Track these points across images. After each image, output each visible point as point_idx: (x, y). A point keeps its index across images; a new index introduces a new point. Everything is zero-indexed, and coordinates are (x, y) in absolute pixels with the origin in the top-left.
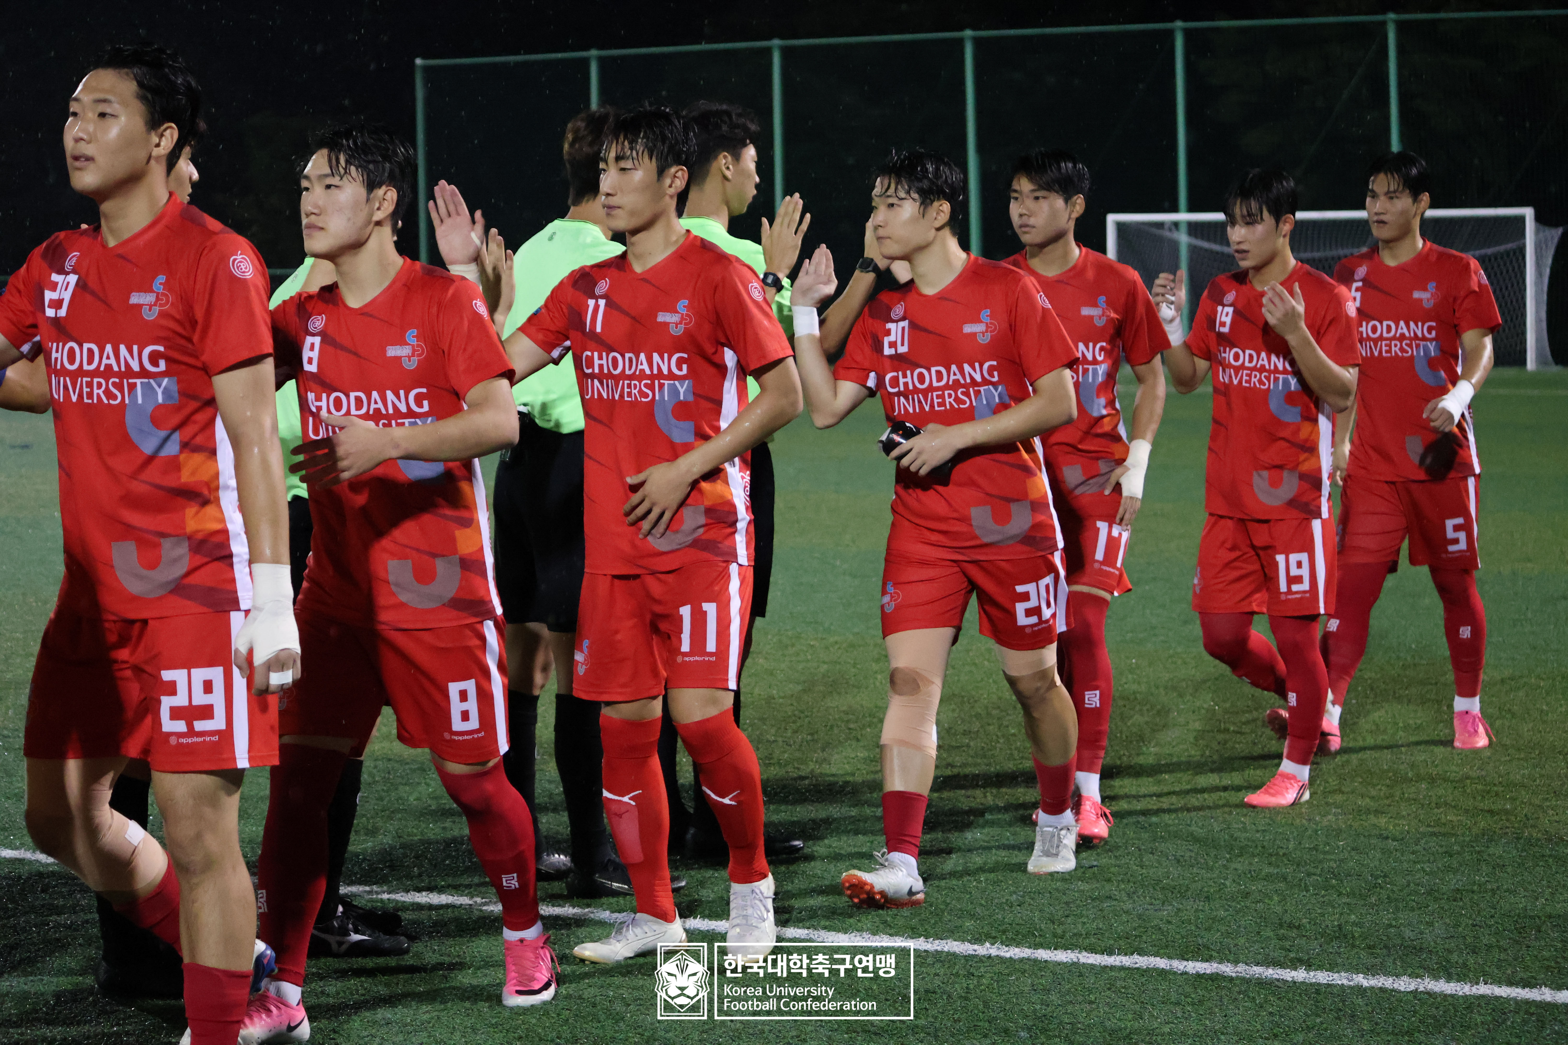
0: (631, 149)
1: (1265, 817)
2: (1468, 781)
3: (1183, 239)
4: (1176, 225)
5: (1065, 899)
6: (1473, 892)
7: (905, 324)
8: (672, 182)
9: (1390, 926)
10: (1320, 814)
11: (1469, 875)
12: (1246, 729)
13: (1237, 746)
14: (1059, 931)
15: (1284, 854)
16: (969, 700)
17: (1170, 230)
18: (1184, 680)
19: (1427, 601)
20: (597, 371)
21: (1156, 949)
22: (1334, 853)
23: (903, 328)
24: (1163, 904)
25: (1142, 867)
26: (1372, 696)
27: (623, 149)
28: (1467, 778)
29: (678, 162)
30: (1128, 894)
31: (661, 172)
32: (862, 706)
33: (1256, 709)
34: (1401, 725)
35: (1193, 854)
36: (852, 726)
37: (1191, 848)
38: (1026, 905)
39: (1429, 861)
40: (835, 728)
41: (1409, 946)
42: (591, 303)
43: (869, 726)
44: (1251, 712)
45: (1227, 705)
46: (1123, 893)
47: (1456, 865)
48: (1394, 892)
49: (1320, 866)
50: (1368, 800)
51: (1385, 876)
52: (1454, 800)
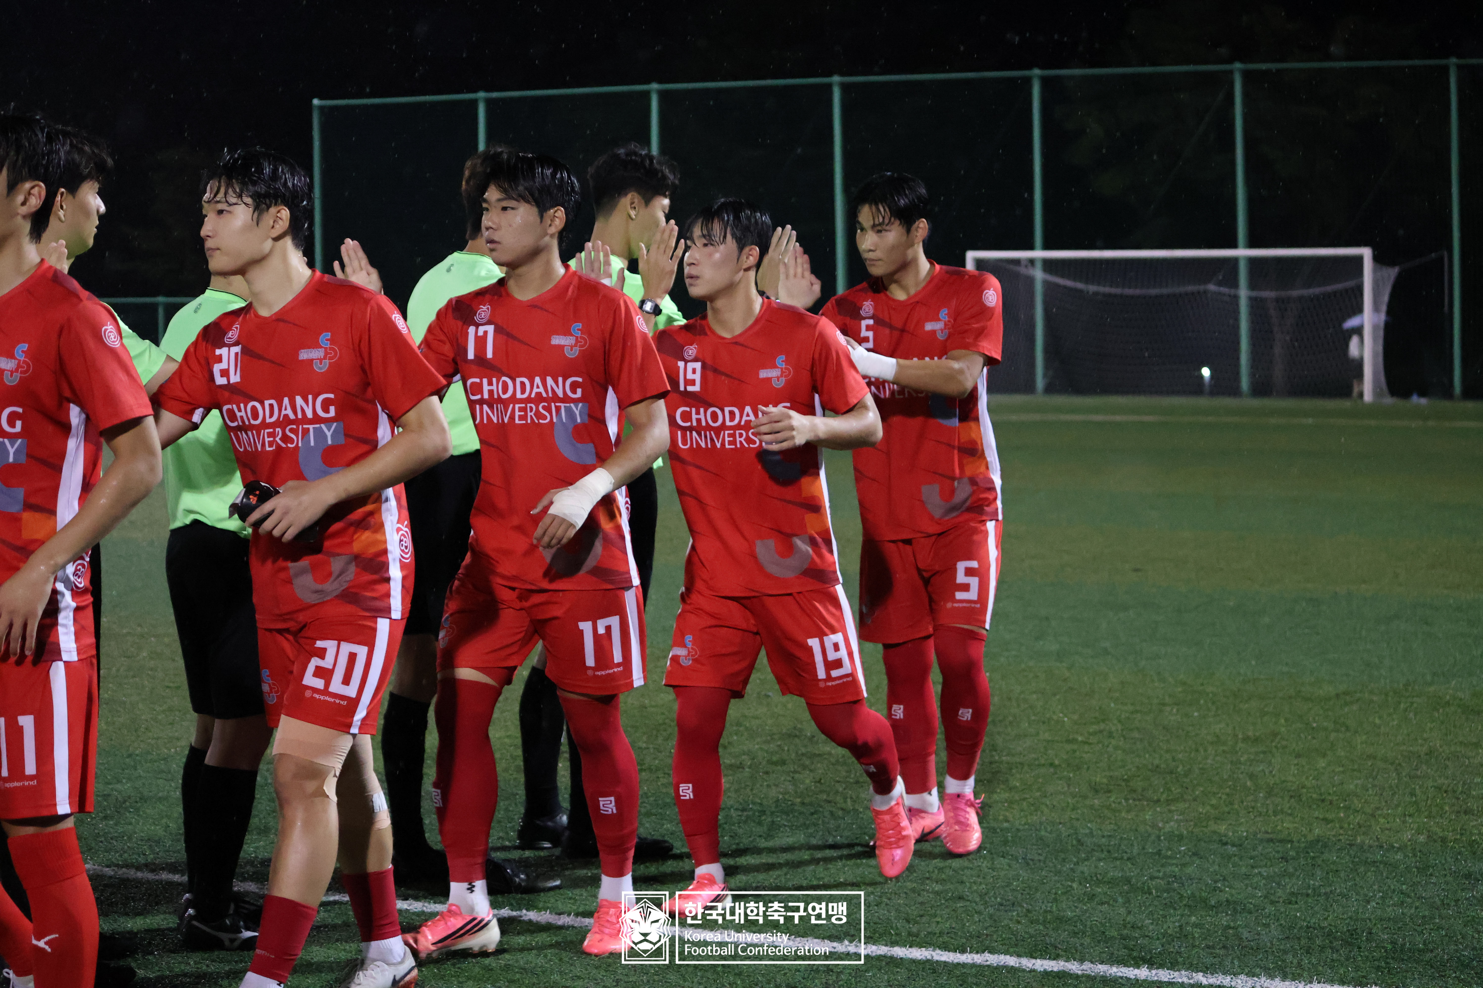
1: (1110, 823)
2: (1305, 790)
3: (1039, 275)
4: (1032, 262)
6: (1308, 895)
7: (237, 349)
9: (1230, 928)
10: (1163, 820)
11: (1304, 879)
12: (1093, 739)
13: (1084, 755)
14: (914, 930)
15: (1129, 859)
17: (1026, 266)
21: (1006, 947)
22: (1176, 858)
23: (237, 354)
24: (1014, 905)
25: (993, 870)
28: (1303, 787)
30: (980, 896)
33: (1103, 721)
34: (1240, 736)
35: (1042, 858)
37: (1040, 851)
38: (883, 905)
39: (1266, 866)
41: (1246, 947)
43: (736, 734)
44: (1098, 723)
45: (1075, 717)
46: (975, 895)
47: (1291, 870)
48: (1232, 895)
49: (1163, 870)
50: (1208, 808)
51: (1224, 879)
52: (1290, 808)
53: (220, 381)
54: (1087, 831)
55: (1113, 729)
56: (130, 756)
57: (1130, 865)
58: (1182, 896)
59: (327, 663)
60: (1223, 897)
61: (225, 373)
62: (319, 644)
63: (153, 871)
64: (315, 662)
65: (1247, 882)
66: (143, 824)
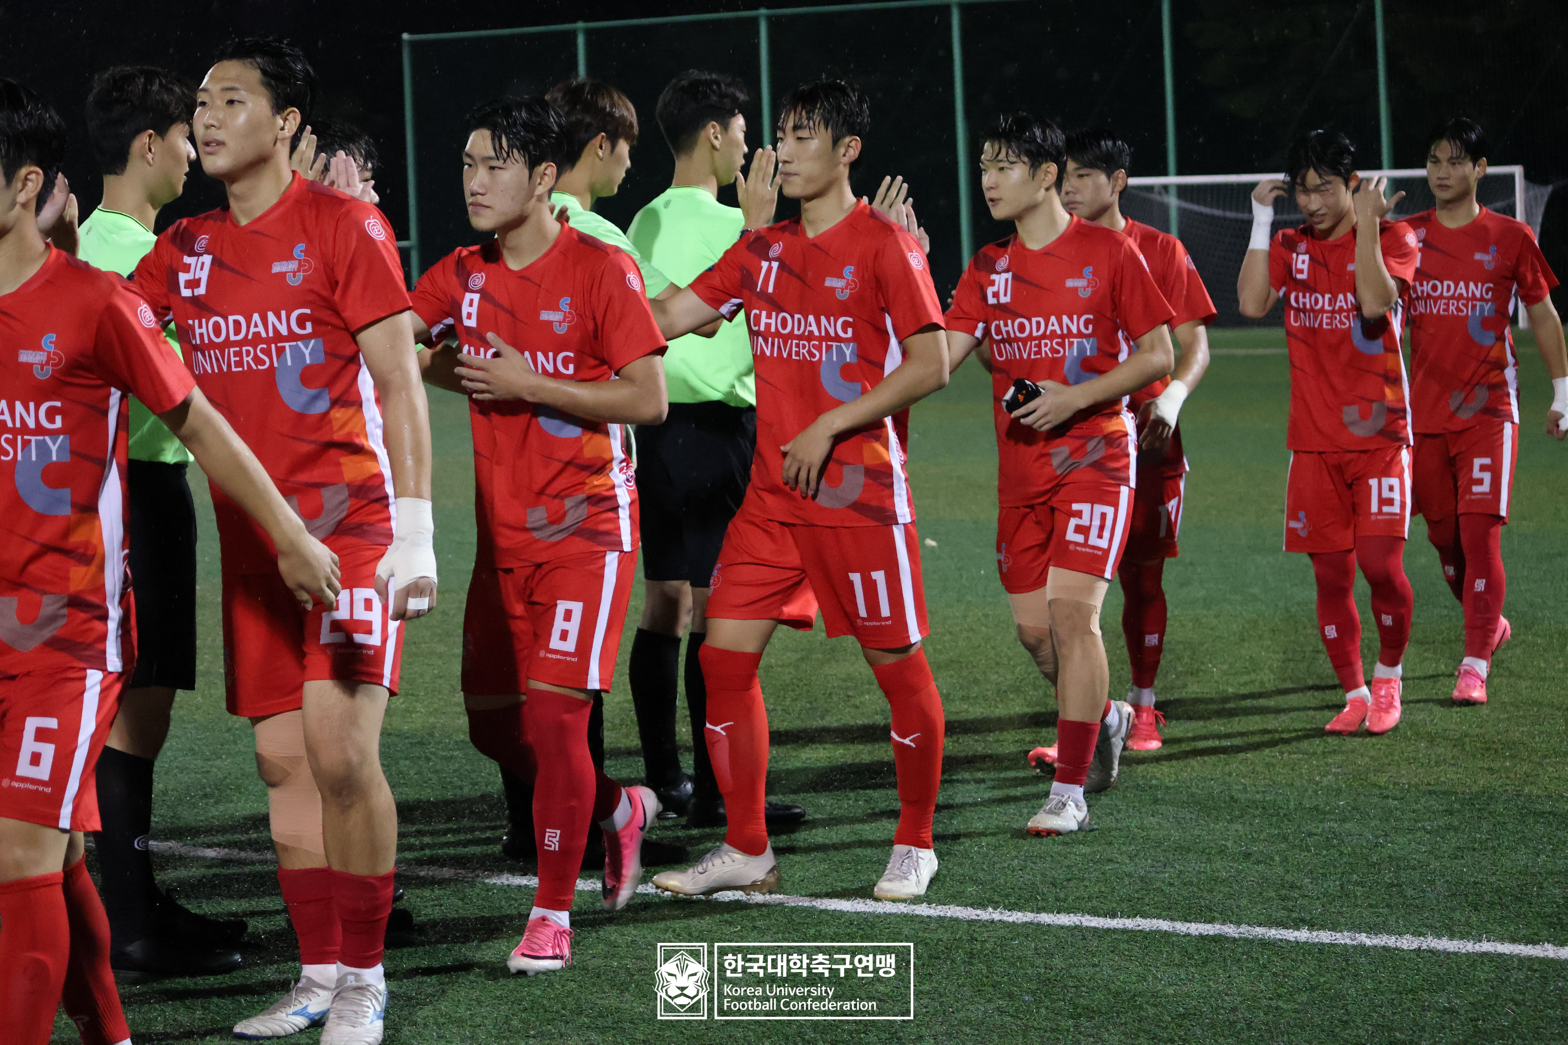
0: (809, 119)
1: (1265, 779)
2: (1467, 739)
3: (1173, 202)
4: (1165, 188)
5: (1066, 862)
6: (1474, 849)
7: (1009, 275)
8: (846, 151)
9: (1393, 885)
10: (1319, 774)
11: (1470, 833)
14: (1062, 895)
15: (1285, 815)
16: (966, 666)
17: (1160, 194)
18: (1182, 642)
19: (1423, 560)
20: (762, 328)
21: (1158, 911)
22: (1334, 813)
23: (1007, 280)
24: (1165, 866)
25: (1143, 830)
26: (1370, 656)
27: (800, 119)
29: (852, 132)
30: (1130, 857)
31: (836, 141)
32: (860, 674)
33: (1255, 670)
35: (1194, 816)
36: (850, 693)
37: (1191, 810)
38: (1028, 869)
39: (1429, 819)
40: (834, 696)
41: (1411, 905)
42: (765, 265)
44: (1248, 673)
45: (1225, 667)
46: (1125, 856)
47: (1456, 823)
48: (1395, 851)
49: (1321, 826)
50: (1367, 759)
51: (1386, 835)
52: (1453, 758)
53: (991, 301)
54: (1241, 787)
55: (1265, 679)
56: (229, 730)
57: (1286, 822)
58: (1342, 853)
59: (1085, 521)
60: (1385, 853)
61: (996, 295)
62: (1075, 507)
63: (257, 851)
64: (1073, 522)
65: (1410, 836)
66: (246, 801)
